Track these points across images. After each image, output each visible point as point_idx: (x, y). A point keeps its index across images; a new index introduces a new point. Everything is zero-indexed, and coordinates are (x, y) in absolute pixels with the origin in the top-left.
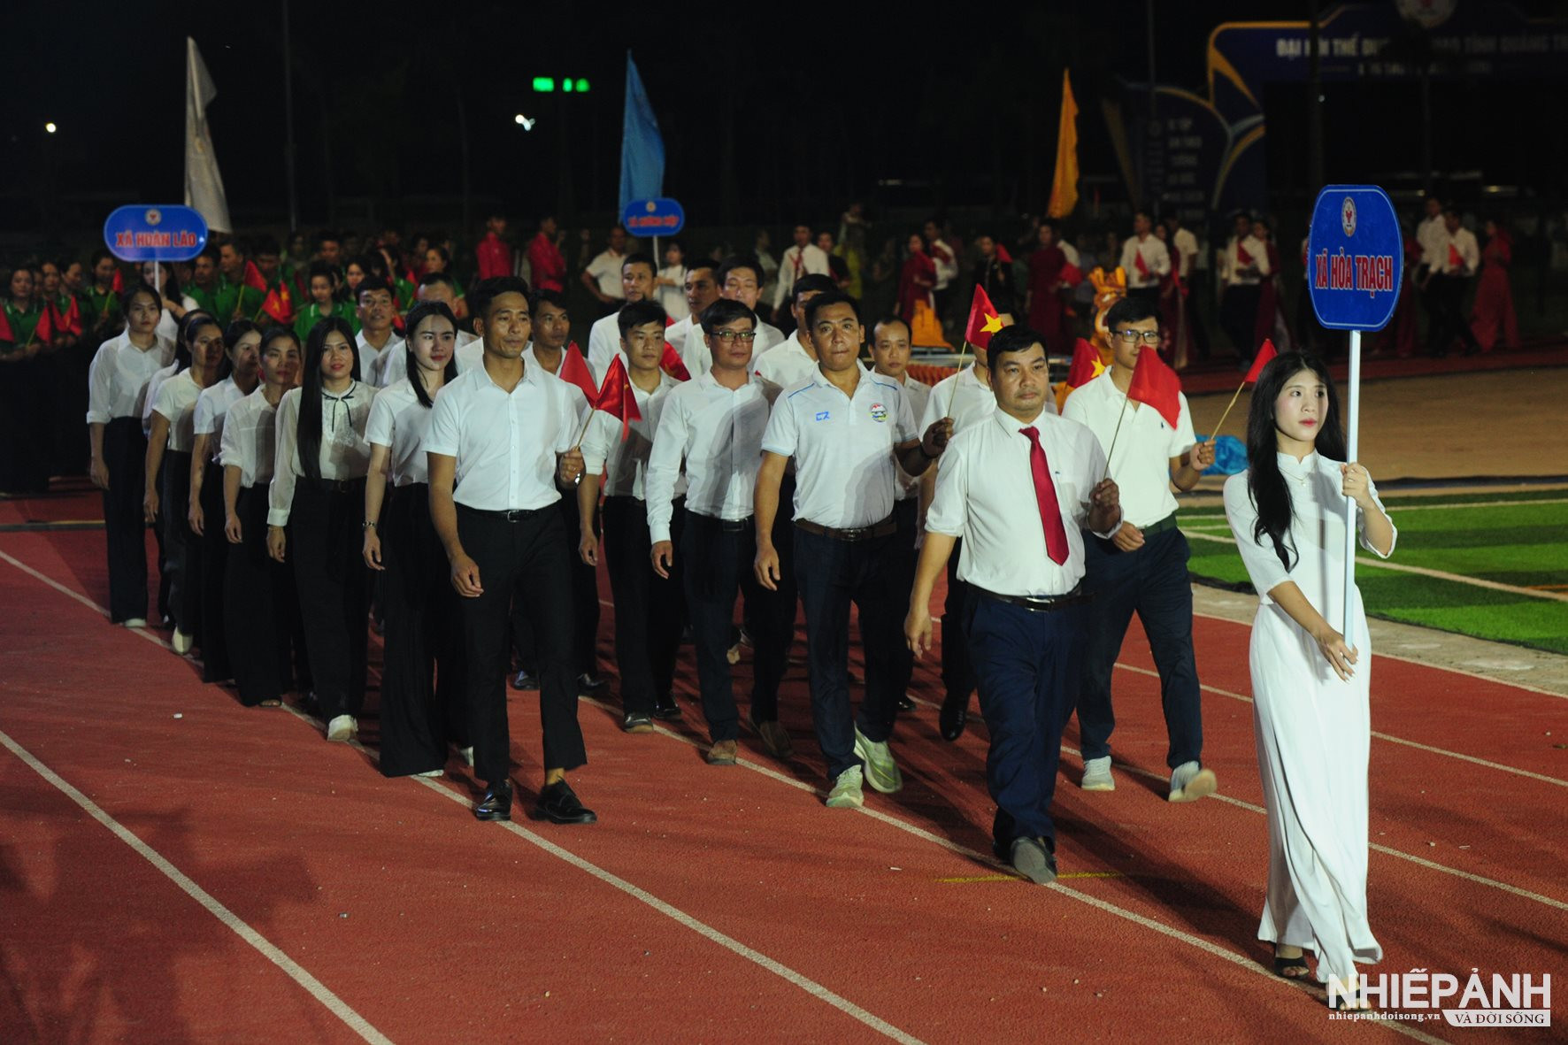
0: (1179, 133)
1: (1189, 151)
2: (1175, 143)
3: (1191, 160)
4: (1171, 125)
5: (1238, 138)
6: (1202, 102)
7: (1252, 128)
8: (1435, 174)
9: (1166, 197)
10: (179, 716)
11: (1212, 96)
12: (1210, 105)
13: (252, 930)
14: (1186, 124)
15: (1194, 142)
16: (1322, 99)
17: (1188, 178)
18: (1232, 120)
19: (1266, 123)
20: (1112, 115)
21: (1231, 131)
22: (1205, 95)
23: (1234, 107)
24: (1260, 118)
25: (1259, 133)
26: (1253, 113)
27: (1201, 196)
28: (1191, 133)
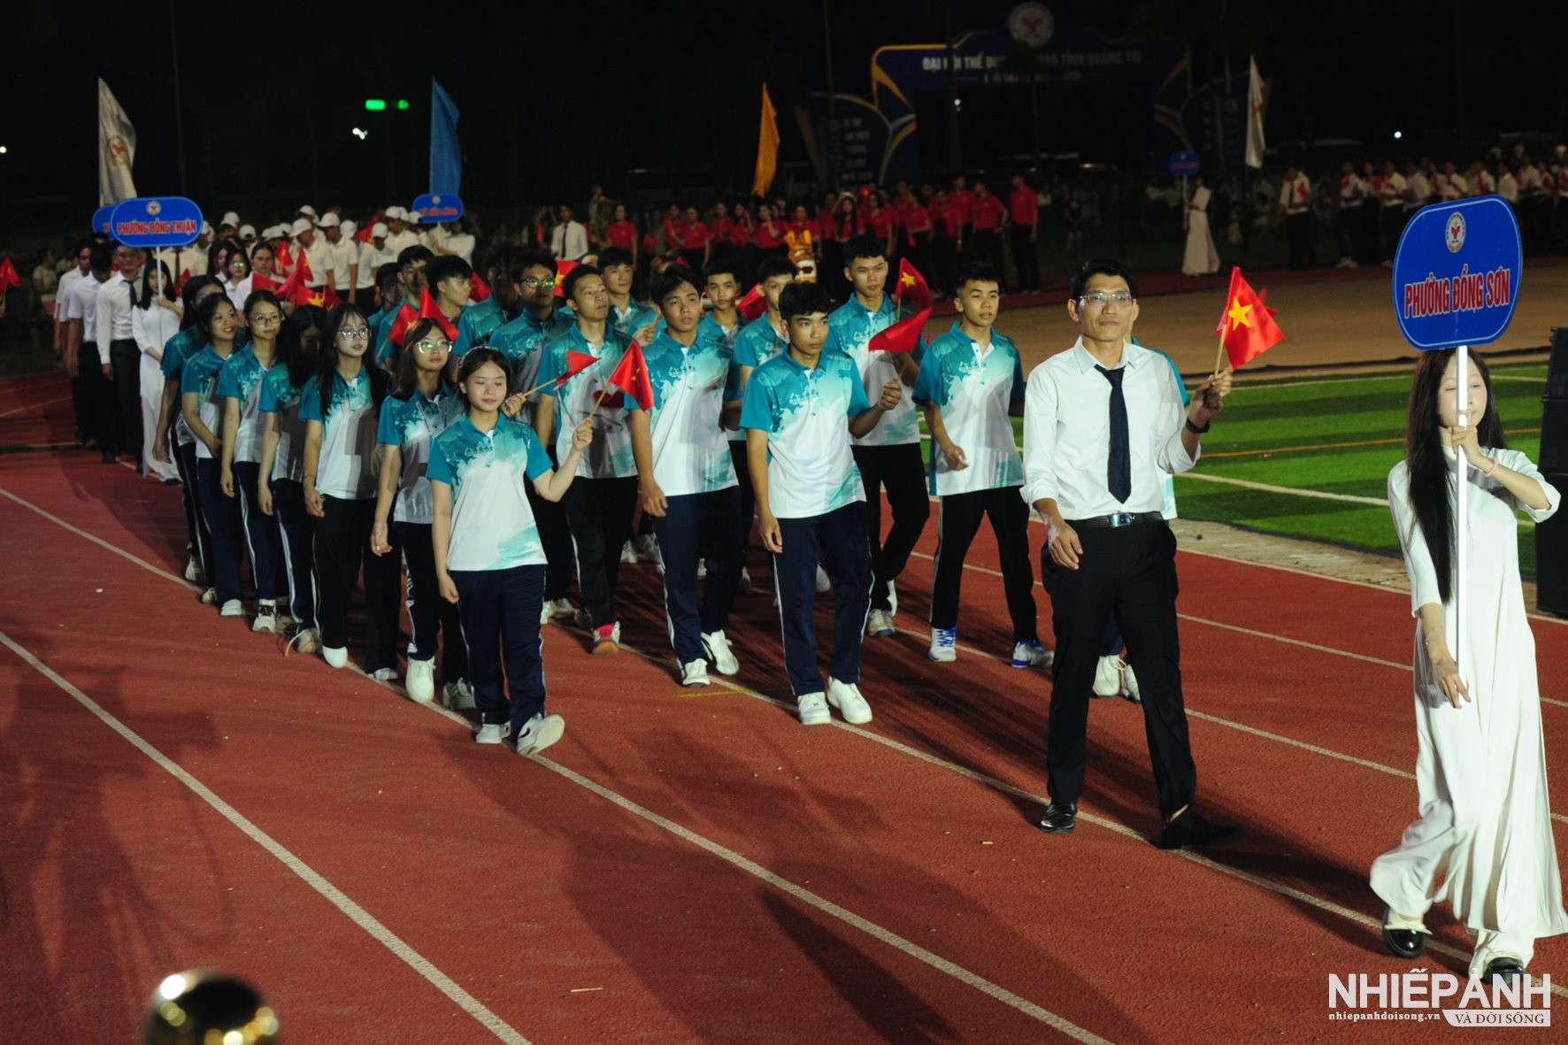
0: (852, 129)
1: (861, 142)
2: (850, 136)
3: (862, 149)
4: (847, 123)
5: (897, 131)
6: (869, 105)
7: (906, 125)
8: (1044, 156)
9: (845, 177)
10: (100, 590)
11: (876, 103)
12: (874, 108)
13: (156, 750)
14: (858, 122)
15: (864, 135)
16: (957, 102)
17: (860, 162)
18: (892, 119)
19: (917, 119)
20: (802, 116)
21: (891, 127)
22: (871, 100)
23: (894, 109)
24: (912, 116)
25: (912, 127)
26: (907, 112)
27: (870, 175)
28: (861, 128)
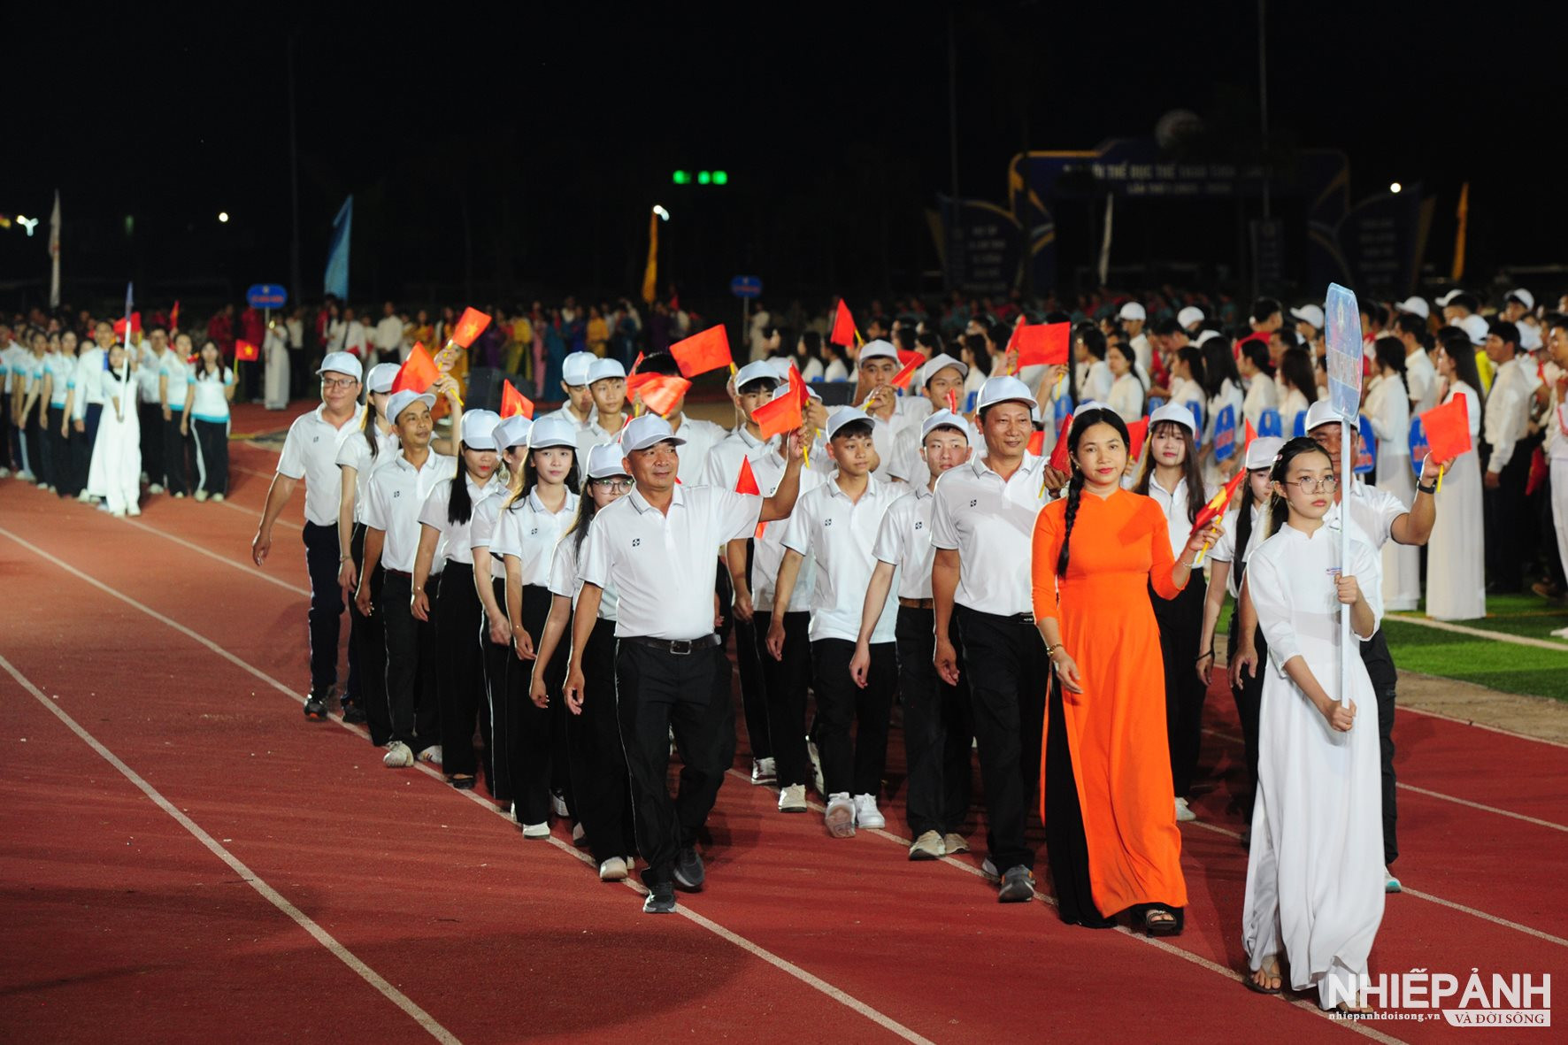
0: (986, 237)
1: (995, 251)
2: (982, 245)
3: (996, 259)
4: (978, 231)
5: (1035, 240)
6: (1005, 213)
7: (1044, 235)
9: (967, 287)
11: (1013, 209)
12: (1011, 215)
14: (993, 230)
15: (999, 244)
17: (994, 273)
18: (1029, 228)
19: (1055, 230)
20: (934, 223)
22: (1007, 208)
24: (1049, 226)
25: (1049, 238)
26: (1043, 221)
27: (1002, 286)
28: (997, 237)
